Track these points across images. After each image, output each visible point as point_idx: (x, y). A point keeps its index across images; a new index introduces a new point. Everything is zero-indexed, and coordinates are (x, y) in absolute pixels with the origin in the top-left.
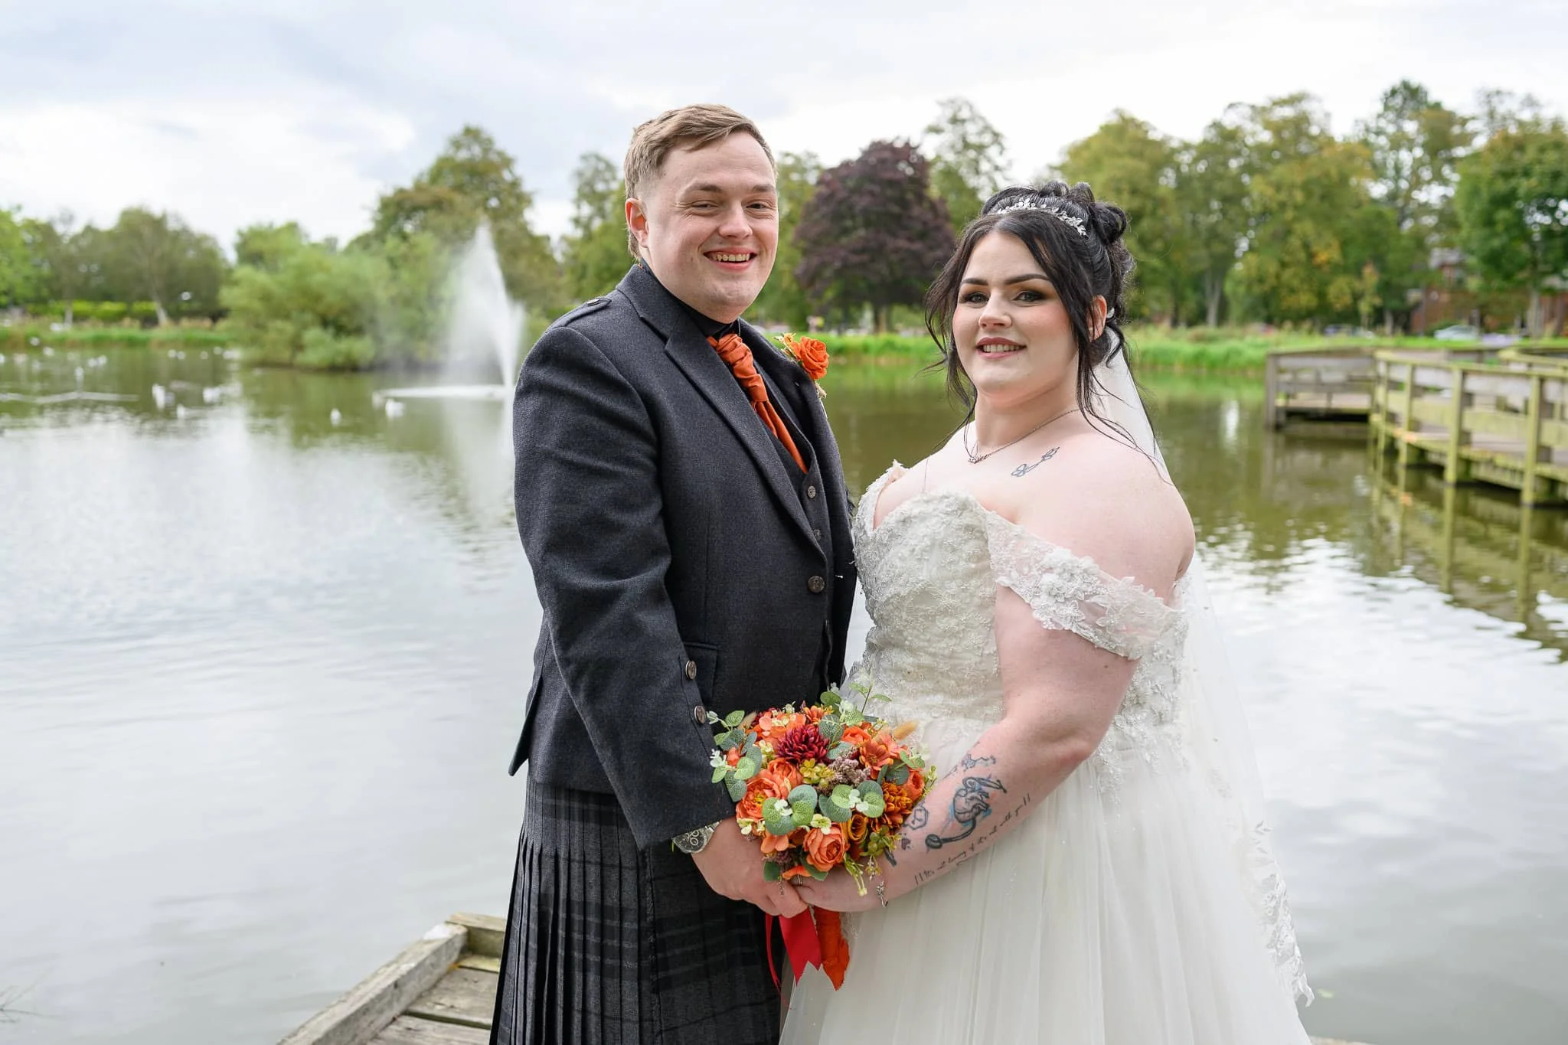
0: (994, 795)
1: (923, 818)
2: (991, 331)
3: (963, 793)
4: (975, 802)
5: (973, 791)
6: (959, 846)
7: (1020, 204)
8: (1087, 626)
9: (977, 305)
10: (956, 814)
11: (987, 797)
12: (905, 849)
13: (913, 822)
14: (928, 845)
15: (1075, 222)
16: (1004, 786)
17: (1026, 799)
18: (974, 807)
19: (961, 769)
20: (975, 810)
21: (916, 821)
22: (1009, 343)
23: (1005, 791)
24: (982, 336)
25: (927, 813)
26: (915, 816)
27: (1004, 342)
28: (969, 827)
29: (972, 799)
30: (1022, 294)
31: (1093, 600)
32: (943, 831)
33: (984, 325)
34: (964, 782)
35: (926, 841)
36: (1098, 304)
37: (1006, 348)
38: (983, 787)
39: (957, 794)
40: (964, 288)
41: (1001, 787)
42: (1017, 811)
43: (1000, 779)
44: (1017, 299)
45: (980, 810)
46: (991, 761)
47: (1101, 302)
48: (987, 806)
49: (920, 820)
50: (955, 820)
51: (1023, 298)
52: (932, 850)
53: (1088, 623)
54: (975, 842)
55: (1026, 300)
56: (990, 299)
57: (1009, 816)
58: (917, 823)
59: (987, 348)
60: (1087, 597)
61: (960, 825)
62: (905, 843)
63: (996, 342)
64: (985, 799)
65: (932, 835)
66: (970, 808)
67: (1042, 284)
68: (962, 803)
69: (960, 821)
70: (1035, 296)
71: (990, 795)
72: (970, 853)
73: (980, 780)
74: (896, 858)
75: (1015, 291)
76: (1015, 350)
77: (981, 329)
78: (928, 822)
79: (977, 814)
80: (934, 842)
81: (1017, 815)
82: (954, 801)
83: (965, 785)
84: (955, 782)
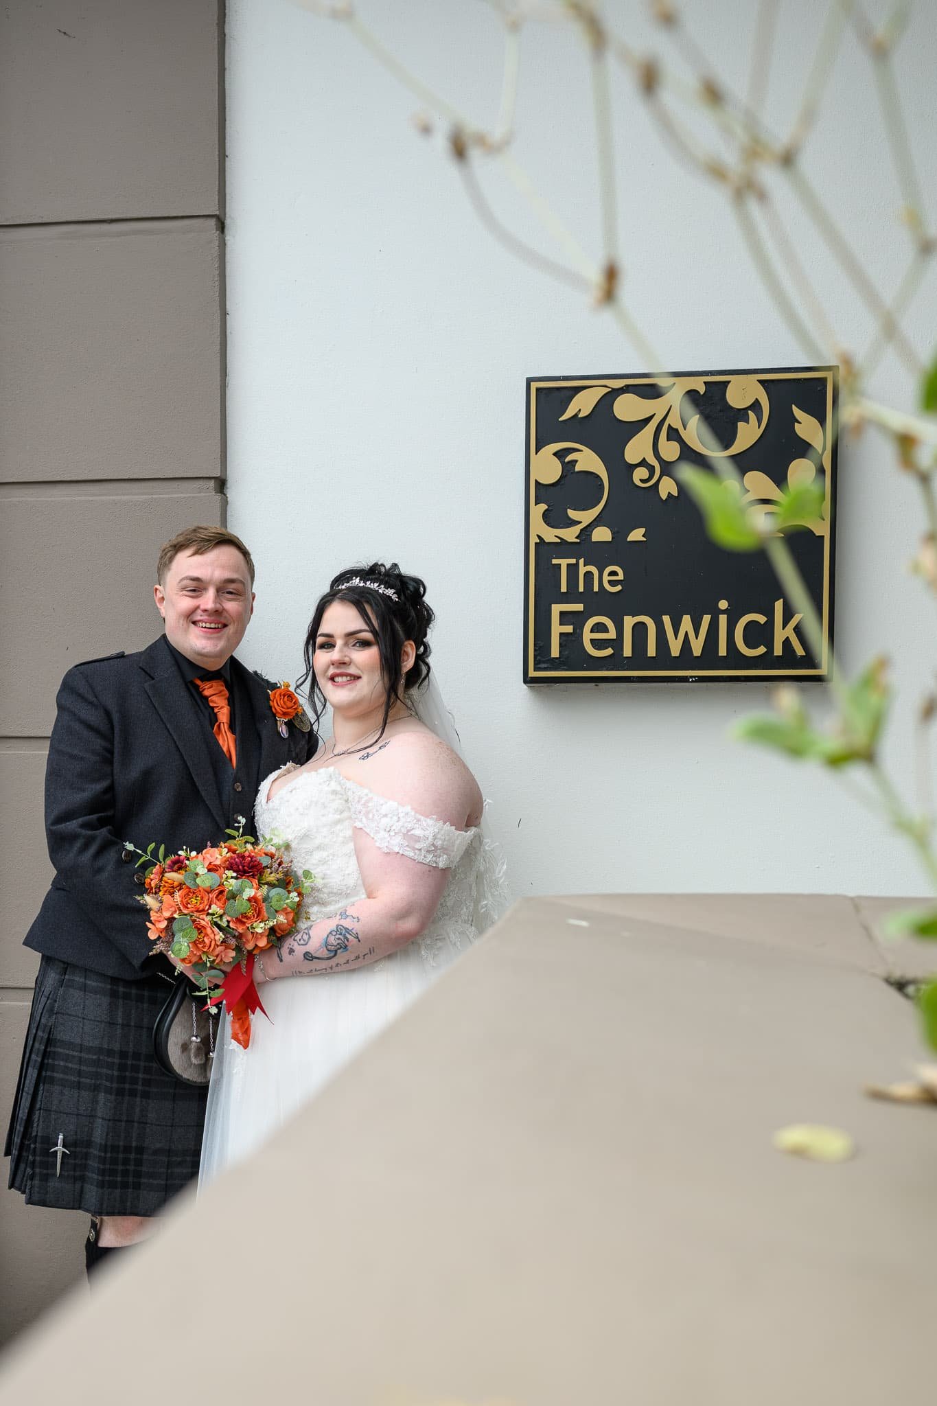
0: (352, 941)
1: (306, 939)
2: (338, 667)
3: (334, 933)
4: (340, 941)
5: (340, 934)
6: (324, 964)
7: (354, 581)
8: (409, 849)
9: (328, 650)
10: (327, 944)
11: (348, 941)
12: (290, 954)
13: (300, 940)
14: (304, 957)
15: (390, 592)
16: (359, 937)
17: (372, 950)
18: (338, 944)
19: (338, 917)
20: (338, 946)
21: (302, 940)
22: (350, 675)
23: (359, 941)
24: (332, 671)
25: (310, 937)
26: (302, 936)
27: (347, 675)
28: (332, 954)
29: (339, 939)
30: (357, 643)
31: (412, 832)
32: (315, 952)
33: (333, 664)
34: (337, 926)
35: (304, 954)
36: (409, 646)
37: (348, 678)
38: (347, 934)
39: (331, 933)
40: (319, 640)
41: (358, 938)
42: (364, 956)
43: (358, 932)
44: (354, 646)
45: (341, 947)
46: (356, 920)
47: (411, 645)
48: (346, 946)
49: (304, 940)
50: (325, 948)
51: (358, 645)
52: (306, 961)
53: (410, 848)
54: (334, 965)
55: (360, 646)
56: (337, 646)
57: (358, 957)
58: (302, 942)
59: (337, 679)
60: (408, 831)
61: (327, 952)
62: (291, 951)
63: (341, 675)
64: (346, 942)
65: (309, 952)
66: (336, 944)
67: (368, 636)
68: (332, 940)
69: (328, 950)
70: (365, 644)
71: (350, 940)
72: (329, 970)
73: (346, 929)
74: (283, 958)
75: (352, 641)
76: (354, 679)
77: (332, 666)
78: (309, 944)
79: (339, 949)
80: (308, 957)
81: (364, 958)
82: (328, 936)
83: (337, 928)
84: (332, 924)
